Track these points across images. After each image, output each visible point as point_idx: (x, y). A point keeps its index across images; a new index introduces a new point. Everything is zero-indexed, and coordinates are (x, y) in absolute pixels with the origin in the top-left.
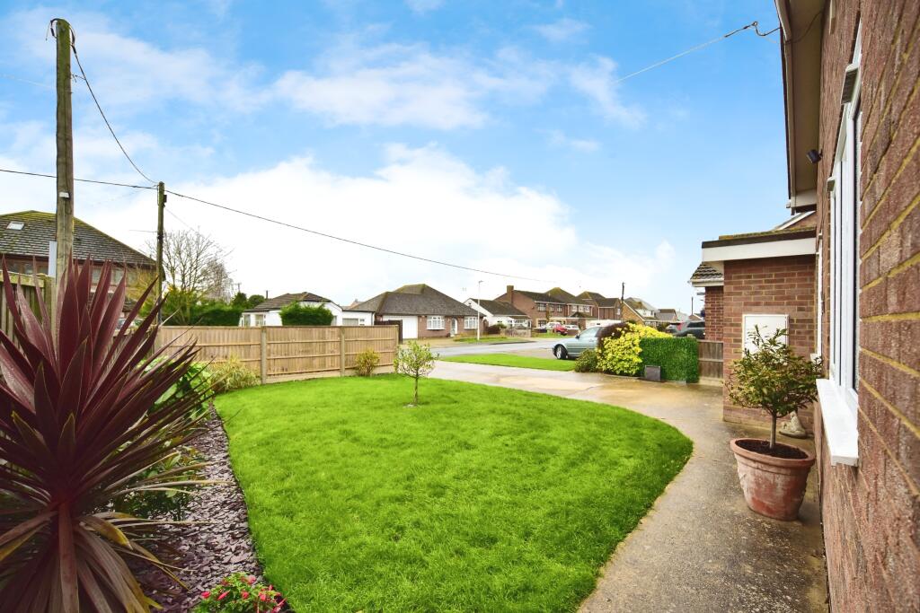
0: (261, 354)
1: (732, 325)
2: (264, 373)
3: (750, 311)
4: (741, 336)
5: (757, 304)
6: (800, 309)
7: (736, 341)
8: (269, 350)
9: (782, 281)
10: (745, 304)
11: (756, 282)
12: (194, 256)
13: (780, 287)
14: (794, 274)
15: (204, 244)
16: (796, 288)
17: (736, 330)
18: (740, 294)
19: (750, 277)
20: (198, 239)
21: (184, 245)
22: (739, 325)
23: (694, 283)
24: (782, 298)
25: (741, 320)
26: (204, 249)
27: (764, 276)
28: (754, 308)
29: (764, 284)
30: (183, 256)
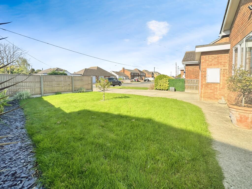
0: (41, 85)
1: (203, 72)
2: (42, 92)
3: (209, 67)
4: (206, 75)
5: (211, 65)
6: (224, 66)
7: (204, 76)
8: (44, 84)
9: (219, 58)
10: (208, 65)
11: (211, 58)
12: (12, 53)
13: (218, 60)
14: (222, 56)
15: (16, 49)
16: (223, 60)
17: (205, 73)
18: (206, 62)
19: (209, 57)
20: (13, 47)
21: (7, 48)
22: (206, 72)
23: (183, 63)
24: (219, 63)
25: (206, 70)
26: (16, 51)
27: (213, 57)
28: (210, 66)
29: (213, 59)
30: (7, 53)
